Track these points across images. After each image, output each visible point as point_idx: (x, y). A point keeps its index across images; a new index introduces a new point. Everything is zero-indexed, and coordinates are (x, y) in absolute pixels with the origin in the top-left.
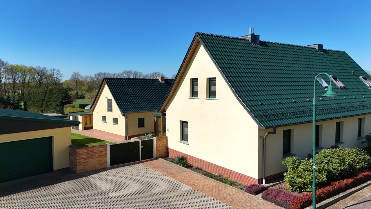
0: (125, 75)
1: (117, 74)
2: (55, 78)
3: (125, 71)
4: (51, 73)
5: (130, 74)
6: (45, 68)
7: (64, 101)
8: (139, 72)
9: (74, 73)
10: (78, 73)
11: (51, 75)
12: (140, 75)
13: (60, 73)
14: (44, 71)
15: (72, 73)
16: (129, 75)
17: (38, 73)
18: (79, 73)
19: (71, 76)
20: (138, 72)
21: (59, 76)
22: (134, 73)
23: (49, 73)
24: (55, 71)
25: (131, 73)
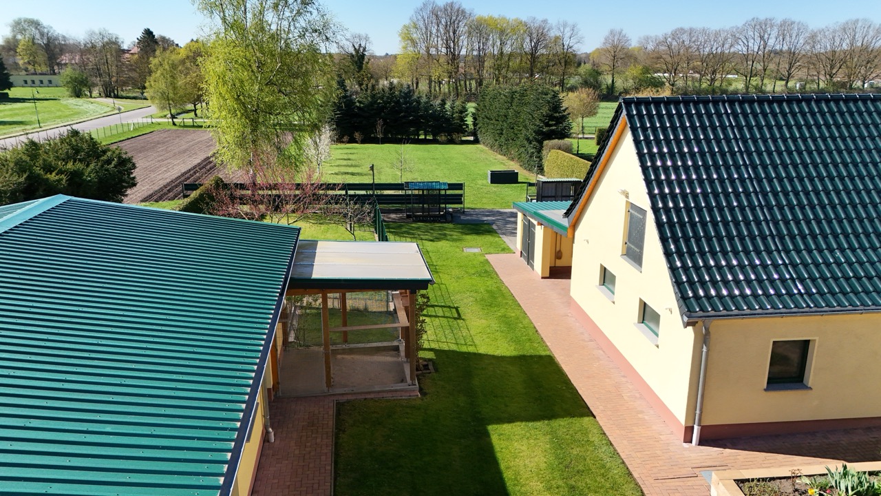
0: (752, 33)
1: (727, 31)
2: (566, 47)
3: (753, 19)
4: (559, 34)
5: (769, 29)
6: (545, 21)
7: (545, 129)
8: (797, 21)
9: (612, 32)
10: (620, 33)
11: (557, 38)
12: (799, 29)
13: (577, 34)
14: (543, 29)
15: (606, 33)
16: (765, 31)
17: (530, 35)
18: (624, 32)
19: (603, 40)
20: (793, 23)
21: (575, 41)
22: (781, 26)
23: (553, 34)
24: (568, 29)
25: (772, 26)
